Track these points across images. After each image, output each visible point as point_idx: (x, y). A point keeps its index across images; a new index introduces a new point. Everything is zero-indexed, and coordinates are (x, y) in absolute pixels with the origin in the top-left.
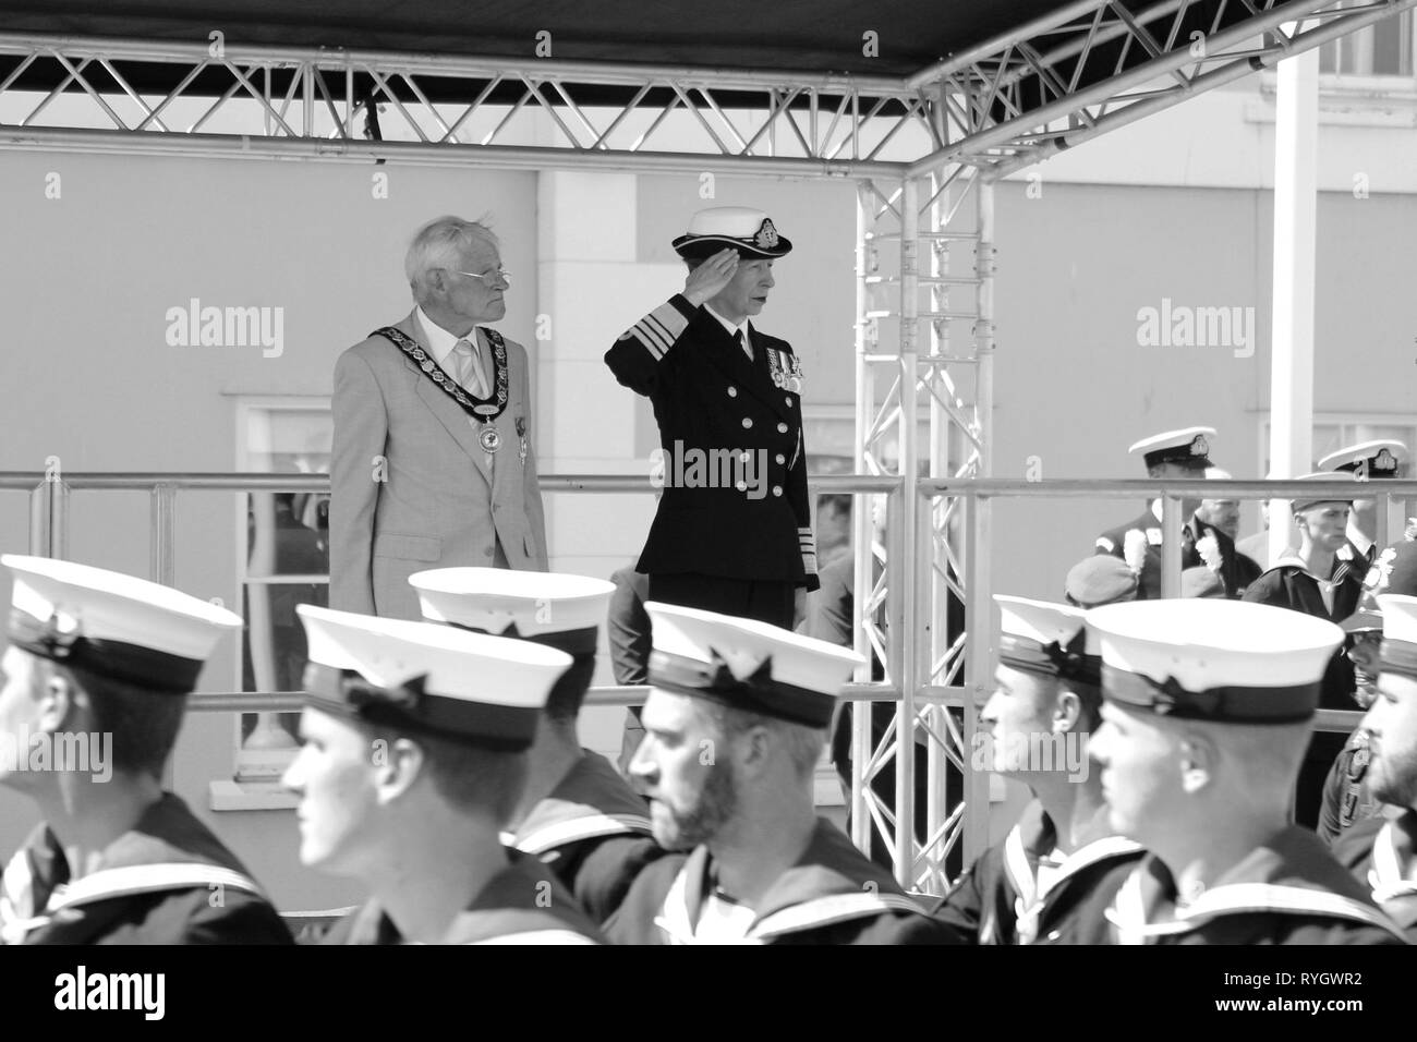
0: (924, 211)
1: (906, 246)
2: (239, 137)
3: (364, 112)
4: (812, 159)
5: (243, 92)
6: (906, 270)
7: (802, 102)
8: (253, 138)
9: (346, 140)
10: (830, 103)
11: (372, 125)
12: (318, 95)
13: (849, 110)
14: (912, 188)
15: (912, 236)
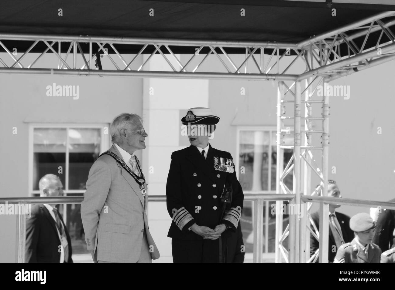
0: (303, 93)
1: (296, 106)
2: (49, 70)
3: (95, 58)
4: (262, 74)
5: (50, 51)
6: (296, 116)
7: (258, 51)
8: (55, 70)
9: (89, 70)
10: (269, 51)
11: (98, 63)
12: (78, 52)
13: (276, 54)
14: (299, 84)
15: (299, 102)
